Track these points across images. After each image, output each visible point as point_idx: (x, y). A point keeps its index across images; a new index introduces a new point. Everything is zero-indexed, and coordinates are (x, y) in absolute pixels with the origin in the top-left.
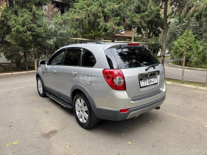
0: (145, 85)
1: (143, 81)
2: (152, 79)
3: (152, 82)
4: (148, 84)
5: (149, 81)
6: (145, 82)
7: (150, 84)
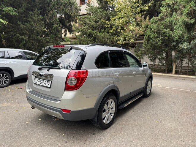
0: (37, 83)
1: (37, 79)
2: (45, 81)
3: (44, 83)
4: (39, 83)
5: (41, 81)
6: (38, 80)
7: (41, 84)
